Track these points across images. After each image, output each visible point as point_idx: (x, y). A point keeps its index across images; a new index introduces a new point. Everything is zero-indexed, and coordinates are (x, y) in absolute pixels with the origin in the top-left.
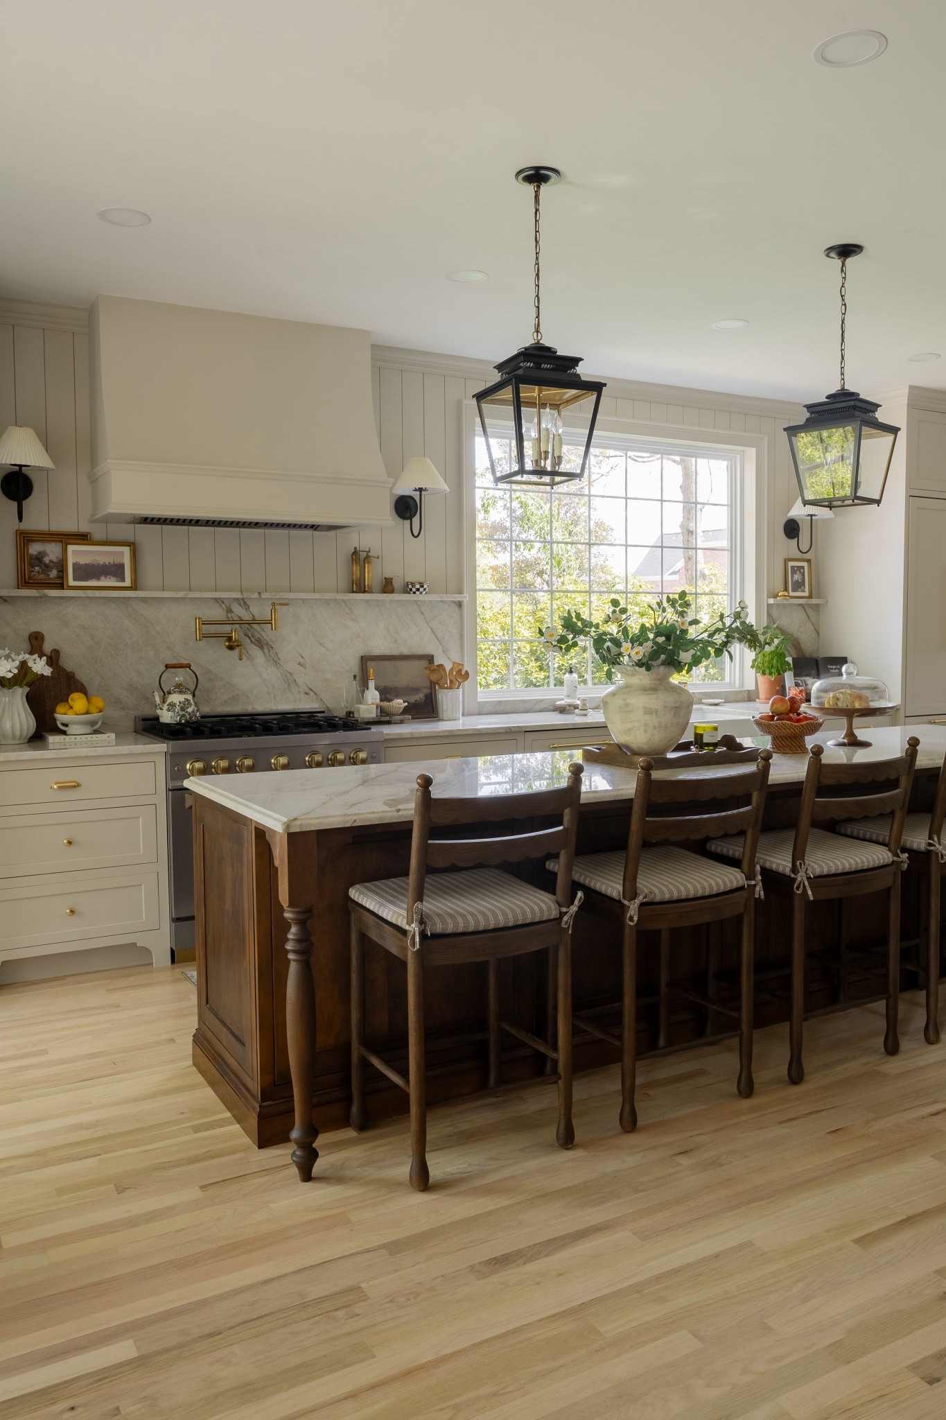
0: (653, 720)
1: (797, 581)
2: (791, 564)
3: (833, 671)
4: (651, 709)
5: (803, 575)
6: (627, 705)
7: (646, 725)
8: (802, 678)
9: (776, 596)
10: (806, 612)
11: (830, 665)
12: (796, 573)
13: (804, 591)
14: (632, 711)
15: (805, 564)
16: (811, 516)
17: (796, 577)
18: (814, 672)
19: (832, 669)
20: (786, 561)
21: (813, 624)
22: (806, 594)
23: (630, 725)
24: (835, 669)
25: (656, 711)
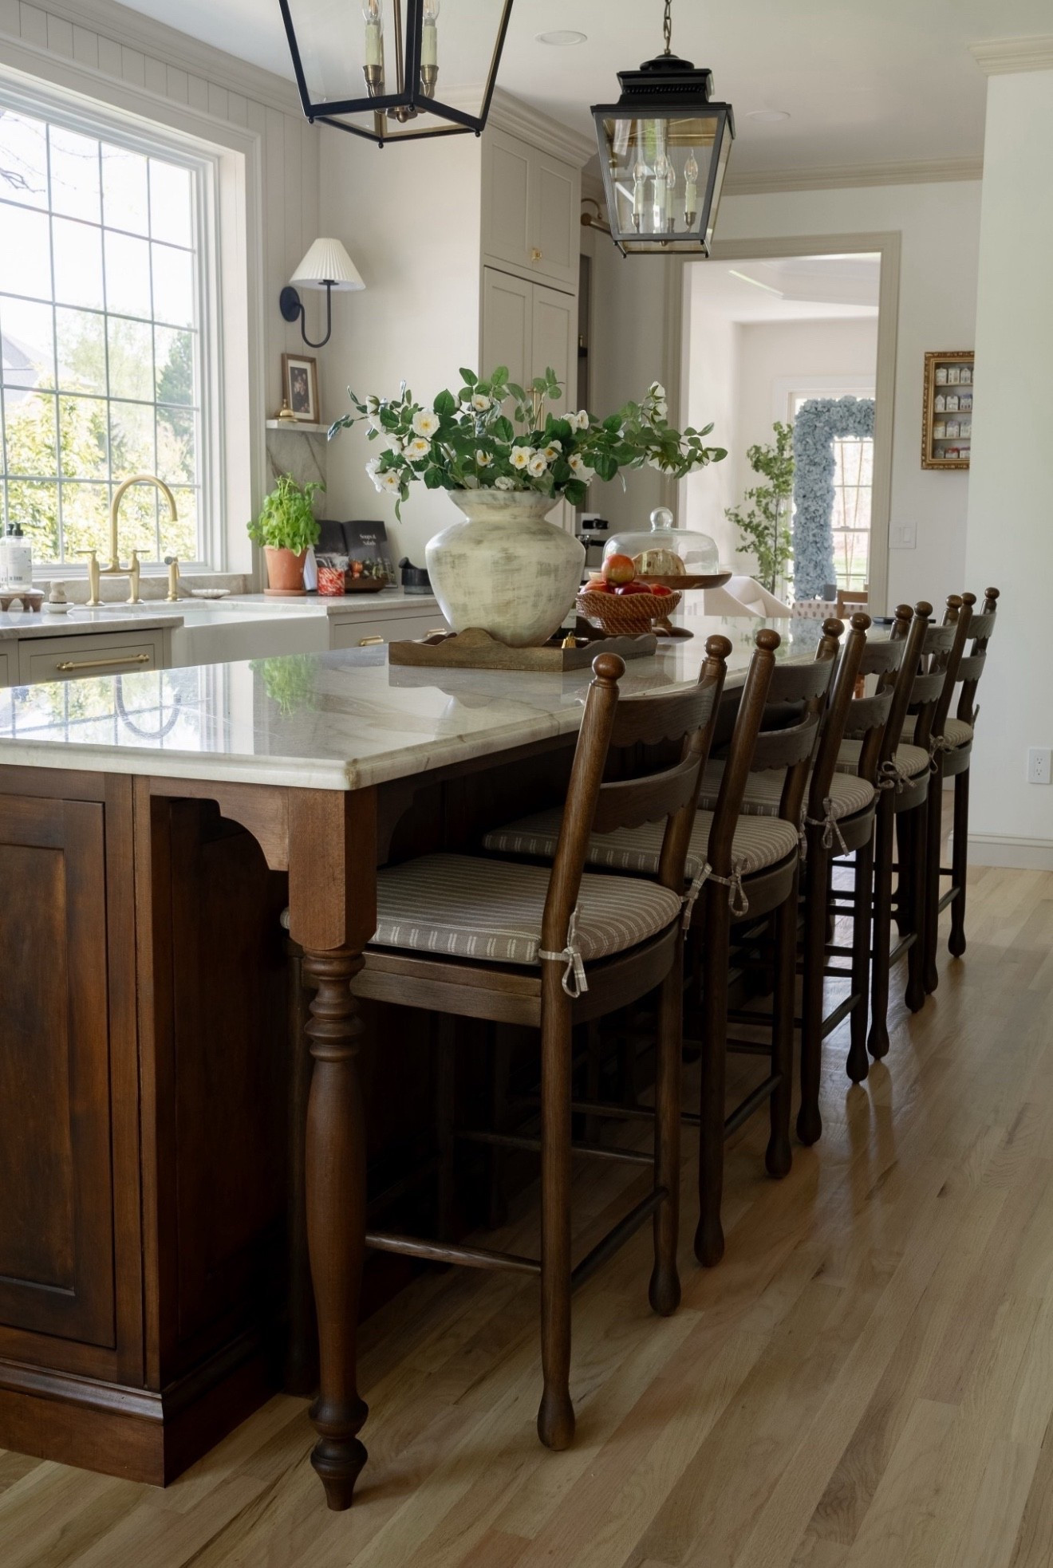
0: (548, 585)
1: (299, 393)
2: (292, 364)
3: (368, 543)
4: (549, 565)
5: (306, 384)
6: (509, 558)
7: (538, 595)
8: (327, 555)
9: (277, 416)
10: (310, 447)
11: (363, 534)
12: (297, 381)
13: (307, 411)
14: (518, 570)
15: (306, 366)
16: (329, 283)
17: (298, 386)
18: (341, 545)
19: (366, 540)
20: (285, 358)
21: (319, 468)
22: (310, 416)
23: (509, 595)
24: (370, 540)
25: (556, 570)
